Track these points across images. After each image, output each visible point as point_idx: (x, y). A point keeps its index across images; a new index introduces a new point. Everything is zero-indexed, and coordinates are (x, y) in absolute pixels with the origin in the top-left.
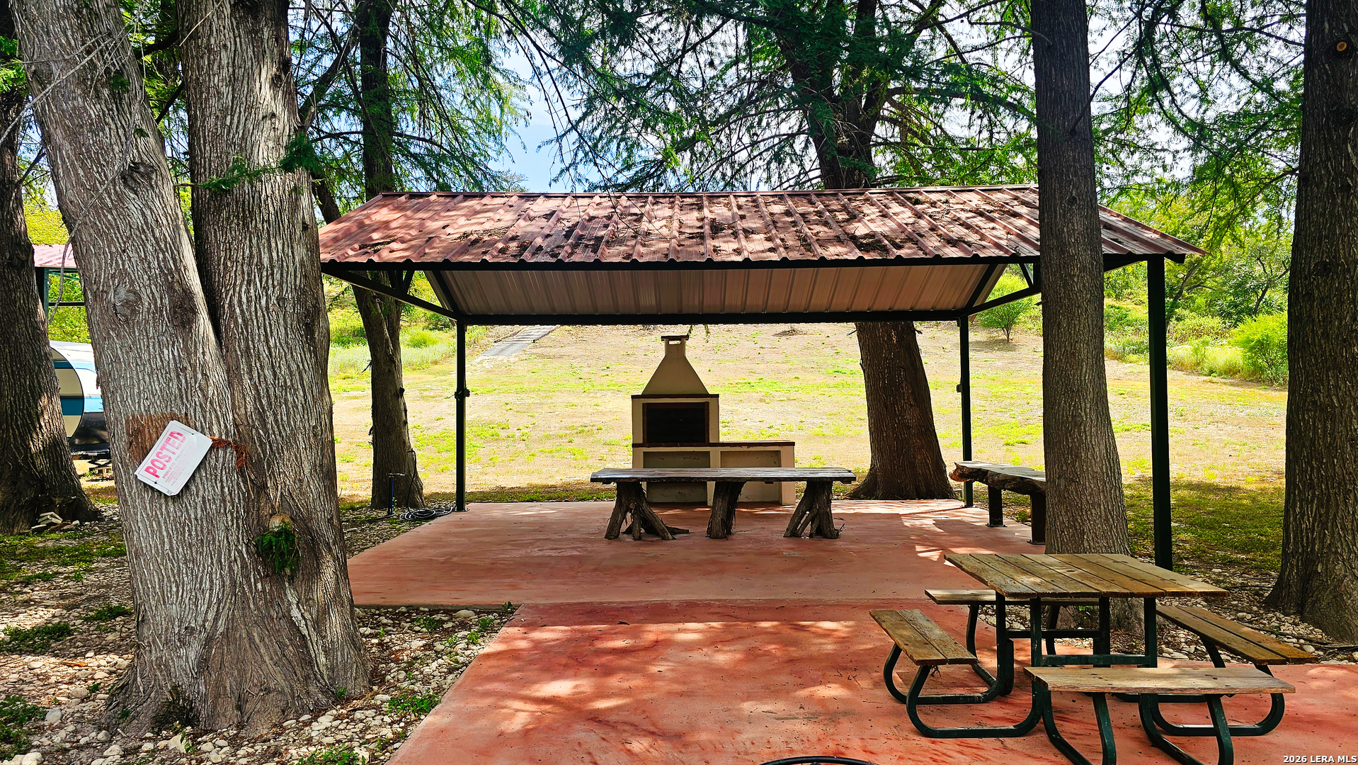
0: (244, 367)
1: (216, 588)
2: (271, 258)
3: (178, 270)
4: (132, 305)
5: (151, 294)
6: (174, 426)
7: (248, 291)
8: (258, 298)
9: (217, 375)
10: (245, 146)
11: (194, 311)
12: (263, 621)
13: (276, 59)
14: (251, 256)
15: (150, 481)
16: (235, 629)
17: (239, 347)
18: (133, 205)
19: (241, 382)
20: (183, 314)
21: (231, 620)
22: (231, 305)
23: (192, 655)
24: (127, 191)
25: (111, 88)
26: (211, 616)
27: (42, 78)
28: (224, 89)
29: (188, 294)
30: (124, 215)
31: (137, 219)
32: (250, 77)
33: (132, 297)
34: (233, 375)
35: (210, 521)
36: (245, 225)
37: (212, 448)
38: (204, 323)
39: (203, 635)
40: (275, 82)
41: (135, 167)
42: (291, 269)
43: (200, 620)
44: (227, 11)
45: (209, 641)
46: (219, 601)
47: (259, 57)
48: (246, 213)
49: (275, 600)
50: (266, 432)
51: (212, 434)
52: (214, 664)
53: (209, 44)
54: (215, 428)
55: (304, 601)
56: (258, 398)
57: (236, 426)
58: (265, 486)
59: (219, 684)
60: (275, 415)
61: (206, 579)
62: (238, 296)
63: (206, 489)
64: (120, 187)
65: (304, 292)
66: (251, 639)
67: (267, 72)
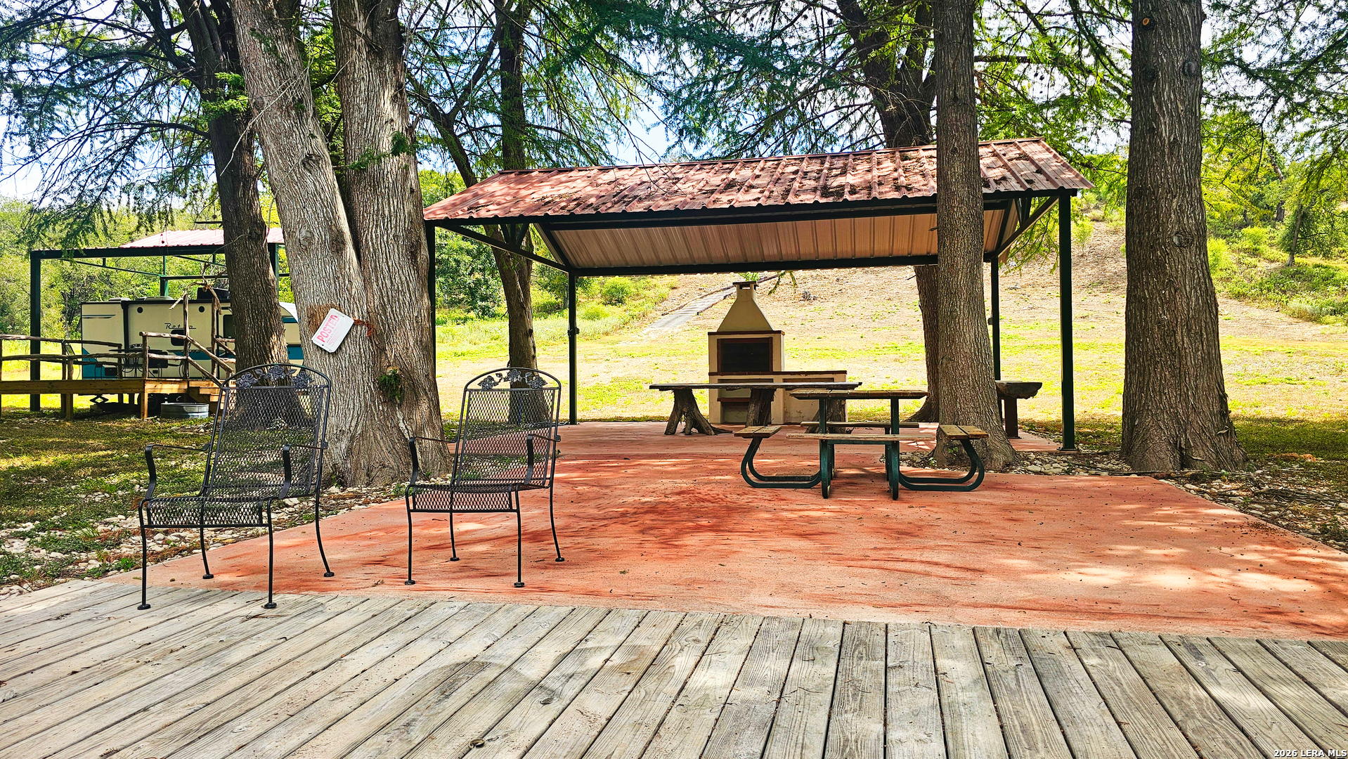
0: (373, 278)
1: (357, 408)
2: (390, 211)
3: (335, 219)
4: (309, 240)
5: (320, 234)
6: (333, 311)
7: (376, 232)
8: (382, 236)
9: (358, 282)
10: (374, 141)
11: (344, 243)
12: (382, 428)
13: (394, 84)
14: (378, 210)
15: (319, 343)
16: (366, 431)
17: (370, 265)
18: (309, 179)
19: (372, 287)
20: (337, 244)
21: (365, 426)
22: (366, 240)
23: (343, 446)
24: (306, 172)
25: (296, 109)
26: (353, 424)
27: (259, 106)
28: (362, 106)
29: (341, 233)
30: (305, 187)
31: (311, 188)
32: (378, 96)
33: (309, 235)
34: (367, 282)
35: (353, 369)
36: (375, 190)
37: (354, 325)
38: (350, 251)
39: (349, 435)
40: (394, 99)
41: (309, 157)
42: (402, 218)
43: (348, 426)
44: (364, 56)
45: (352, 438)
46: (358, 416)
47: (383, 84)
48: (375, 183)
49: (390, 417)
50: (386, 317)
51: (354, 317)
52: (356, 451)
53: (354, 78)
54: (356, 313)
55: (407, 419)
56: (382, 297)
57: (368, 313)
58: (384, 349)
59: (358, 461)
60: (392, 308)
61: (351, 402)
62: (371, 235)
63: (351, 349)
64: (302, 169)
65: (410, 232)
66: (375, 438)
67: (388, 93)
